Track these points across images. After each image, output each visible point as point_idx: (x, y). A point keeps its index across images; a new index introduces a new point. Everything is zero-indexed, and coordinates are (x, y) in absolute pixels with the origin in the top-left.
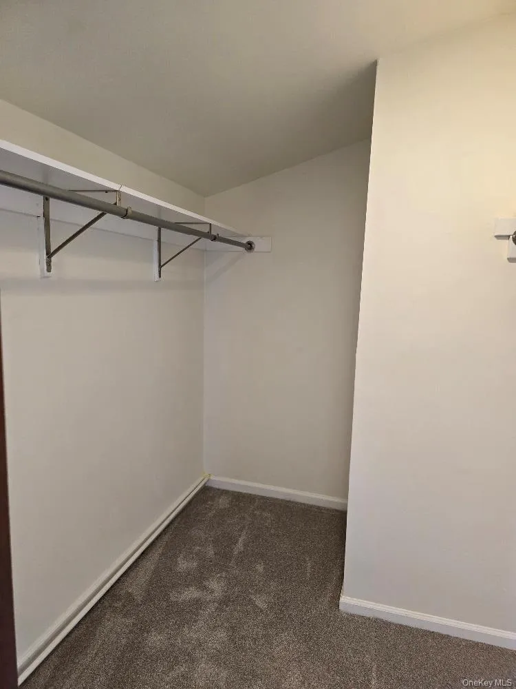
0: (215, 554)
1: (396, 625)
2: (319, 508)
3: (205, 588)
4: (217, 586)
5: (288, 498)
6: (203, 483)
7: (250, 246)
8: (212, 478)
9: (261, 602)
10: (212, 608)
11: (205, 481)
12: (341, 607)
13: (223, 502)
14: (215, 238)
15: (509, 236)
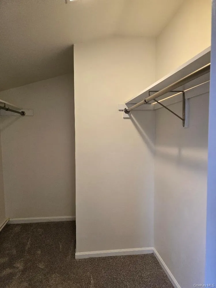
0: (17, 252)
1: (97, 258)
2: (62, 222)
3: (14, 267)
4: (20, 265)
5: (48, 221)
6: (6, 223)
7: (23, 114)
8: (10, 220)
9: (41, 266)
10: (19, 275)
11: (7, 221)
12: (76, 258)
13: (17, 229)
14: (7, 110)
15: (123, 110)
